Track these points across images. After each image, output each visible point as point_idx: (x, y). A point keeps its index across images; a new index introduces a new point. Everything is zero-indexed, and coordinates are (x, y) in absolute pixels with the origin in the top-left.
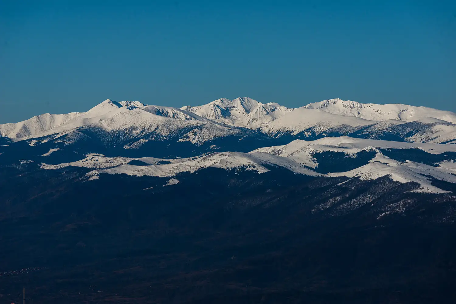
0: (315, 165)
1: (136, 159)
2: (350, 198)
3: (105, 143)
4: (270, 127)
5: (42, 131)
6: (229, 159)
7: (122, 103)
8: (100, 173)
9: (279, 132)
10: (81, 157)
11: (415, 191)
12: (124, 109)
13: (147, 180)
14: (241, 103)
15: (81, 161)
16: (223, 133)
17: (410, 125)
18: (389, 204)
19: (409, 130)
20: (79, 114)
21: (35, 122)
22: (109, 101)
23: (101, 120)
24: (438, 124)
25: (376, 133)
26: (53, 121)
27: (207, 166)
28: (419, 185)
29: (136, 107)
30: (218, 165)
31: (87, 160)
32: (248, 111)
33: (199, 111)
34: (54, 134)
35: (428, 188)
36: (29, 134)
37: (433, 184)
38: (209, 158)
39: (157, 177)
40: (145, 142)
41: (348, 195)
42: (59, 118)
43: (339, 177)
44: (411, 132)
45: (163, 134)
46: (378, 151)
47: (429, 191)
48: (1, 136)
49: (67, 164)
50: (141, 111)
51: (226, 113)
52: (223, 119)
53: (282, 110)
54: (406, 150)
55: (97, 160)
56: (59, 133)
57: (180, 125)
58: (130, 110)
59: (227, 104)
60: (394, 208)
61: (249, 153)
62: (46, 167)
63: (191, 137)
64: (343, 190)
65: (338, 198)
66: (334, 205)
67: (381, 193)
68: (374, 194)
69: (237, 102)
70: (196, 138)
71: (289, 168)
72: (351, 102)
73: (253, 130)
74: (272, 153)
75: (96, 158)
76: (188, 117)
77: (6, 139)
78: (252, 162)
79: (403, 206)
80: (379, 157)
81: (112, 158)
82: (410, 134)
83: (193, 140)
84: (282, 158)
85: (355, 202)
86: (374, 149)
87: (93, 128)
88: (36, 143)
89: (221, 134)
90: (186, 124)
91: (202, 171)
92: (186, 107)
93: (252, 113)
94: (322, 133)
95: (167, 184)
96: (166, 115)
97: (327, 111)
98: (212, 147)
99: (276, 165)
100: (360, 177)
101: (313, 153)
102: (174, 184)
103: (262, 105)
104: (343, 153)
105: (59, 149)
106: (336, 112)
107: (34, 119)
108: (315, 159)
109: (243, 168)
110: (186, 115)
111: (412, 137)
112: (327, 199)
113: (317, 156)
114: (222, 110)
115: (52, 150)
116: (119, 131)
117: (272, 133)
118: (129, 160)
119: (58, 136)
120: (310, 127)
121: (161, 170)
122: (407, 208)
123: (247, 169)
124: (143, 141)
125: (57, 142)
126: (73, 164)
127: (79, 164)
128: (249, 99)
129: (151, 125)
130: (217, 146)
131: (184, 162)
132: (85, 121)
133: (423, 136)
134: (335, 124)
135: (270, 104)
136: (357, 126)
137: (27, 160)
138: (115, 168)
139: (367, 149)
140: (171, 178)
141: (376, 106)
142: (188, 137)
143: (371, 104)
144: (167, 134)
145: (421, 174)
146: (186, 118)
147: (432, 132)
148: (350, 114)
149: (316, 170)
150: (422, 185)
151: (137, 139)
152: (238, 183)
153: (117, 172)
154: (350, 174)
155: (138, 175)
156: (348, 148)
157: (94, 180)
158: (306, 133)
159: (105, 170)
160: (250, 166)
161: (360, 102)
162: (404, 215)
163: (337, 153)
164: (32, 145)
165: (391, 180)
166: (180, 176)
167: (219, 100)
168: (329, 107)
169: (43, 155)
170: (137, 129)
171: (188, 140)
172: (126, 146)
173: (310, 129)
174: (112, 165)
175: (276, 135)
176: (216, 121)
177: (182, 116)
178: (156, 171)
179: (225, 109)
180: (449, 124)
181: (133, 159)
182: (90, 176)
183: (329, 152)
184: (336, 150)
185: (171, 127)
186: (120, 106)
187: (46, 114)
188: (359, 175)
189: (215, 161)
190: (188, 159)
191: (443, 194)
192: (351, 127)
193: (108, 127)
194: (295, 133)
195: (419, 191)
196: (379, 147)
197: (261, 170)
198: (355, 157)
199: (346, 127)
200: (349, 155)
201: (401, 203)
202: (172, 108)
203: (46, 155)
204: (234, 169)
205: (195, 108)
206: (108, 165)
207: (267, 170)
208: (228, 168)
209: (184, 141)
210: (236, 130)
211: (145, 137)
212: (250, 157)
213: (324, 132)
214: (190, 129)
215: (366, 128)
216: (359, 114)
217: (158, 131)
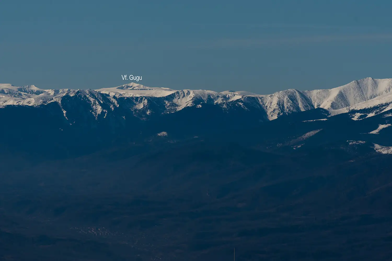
5: (363, 99)
21: (353, 88)
26: (375, 88)
36: (347, 105)
42: (384, 84)
62: (383, 151)
77: (321, 110)
88: (361, 117)
105: (390, 125)
107: (352, 84)
115: (381, 127)
125: (387, 116)
137: (357, 140)
164: (355, 119)
169: (371, 133)
187: (367, 78)
203: (374, 132)
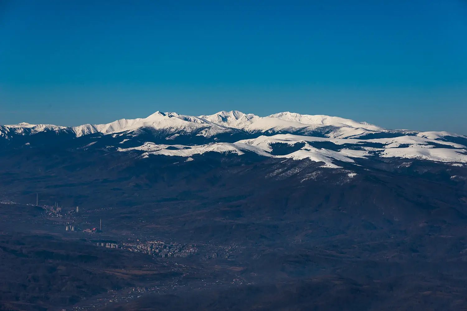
0: (270, 150)
1: (171, 146)
2: (287, 170)
3: (155, 136)
4: (249, 128)
5: (120, 129)
6: (222, 147)
7: (166, 113)
8: (149, 154)
9: (254, 131)
10: (141, 144)
11: (322, 166)
12: (167, 117)
13: (176, 158)
14: (234, 114)
15: (141, 147)
16: (222, 131)
17: (327, 127)
18: (307, 174)
19: (327, 130)
20: (141, 119)
21: (117, 124)
22: (159, 112)
23: (153, 123)
24: (344, 126)
25: (309, 131)
26: (127, 123)
27: (210, 150)
28: (325, 163)
29: (173, 116)
30: (216, 150)
31: (144, 146)
32: (237, 119)
33: (209, 118)
34: (126, 131)
35: (330, 165)
36: (114, 130)
37: (332, 163)
38: (211, 146)
39: (182, 156)
40: (178, 136)
41: (286, 168)
42: (130, 121)
43: (281, 158)
44: (329, 131)
45: (188, 132)
46: (306, 143)
47: (330, 167)
48: (98, 131)
49: (133, 148)
50: (176, 118)
51: (225, 119)
52: (223, 122)
53: (256, 118)
54: (323, 142)
55: (150, 146)
56: (129, 130)
57: (198, 126)
58: (170, 117)
59: (225, 114)
60: (310, 176)
61: (234, 143)
62: (120, 150)
63: (203, 133)
64: (283, 165)
65: (280, 170)
66: (278, 174)
67: (304, 167)
68: (300, 167)
69: (231, 113)
70: (207, 134)
71: (256, 152)
72: (295, 114)
73: (239, 130)
74: (248, 143)
75: (149, 145)
76: (202, 121)
77: (100, 133)
78: (235, 149)
79: (315, 175)
80: (307, 146)
81: (158, 145)
82: (328, 132)
83: (205, 135)
84: (252, 146)
85: (290, 173)
86: (304, 141)
87: (148, 128)
88: (116, 136)
89: (221, 132)
90: (201, 126)
91: (207, 154)
92: (202, 116)
93: (239, 119)
94: (279, 131)
95: (187, 161)
96: (190, 121)
97: (281, 118)
98: (215, 139)
99: (249, 150)
100: (293, 158)
101: (270, 143)
102: (190, 160)
103: (245, 115)
104: (287, 144)
105: (129, 139)
106: (287, 120)
107: (116, 122)
108: (271, 147)
109: (230, 152)
110: (201, 121)
111: (328, 134)
112: (274, 171)
113: (272, 145)
114: (223, 118)
115: (125, 140)
116: (163, 130)
117: (250, 131)
118: (167, 146)
119: (129, 132)
120: (272, 128)
121: (184, 153)
122: (317, 176)
123: (232, 152)
124: (177, 135)
125: (128, 135)
126: (136, 148)
127: (139, 148)
128: (238, 112)
129: (181, 126)
130: (218, 139)
131: (197, 148)
132: (144, 123)
133: (335, 134)
134: (286, 126)
135: (250, 114)
136: (298, 127)
137: (110, 146)
138: (158, 151)
139: (300, 141)
140: (189, 157)
141: (309, 116)
142: (202, 133)
143: (307, 115)
144: (190, 131)
145: (327, 157)
146: (201, 122)
147: (340, 131)
148: (294, 121)
149: (271, 153)
150: (327, 163)
151: (173, 134)
152: (227, 160)
153: (159, 154)
154: (288, 156)
155: (171, 155)
156: (290, 141)
157: (146, 158)
158: (269, 131)
159: (152, 152)
160: (234, 151)
161: (300, 114)
162: (316, 180)
163: (283, 144)
164: (114, 137)
165: (310, 160)
166: (194, 156)
167: (221, 112)
168: (283, 117)
170: (173, 128)
171: (202, 135)
172: (167, 138)
173: (271, 129)
174: (158, 149)
175: (253, 132)
176: (219, 124)
177: (199, 121)
178: (181, 153)
179: (224, 117)
180: (349, 127)
181: (170, 146)
182: (144, 156)
183: (279, 143)
184: (283, 142)
185: (192, 127)
186: (165, 115)
187: (123, 119)
188: (293, 157)
189: (214, 148)
190: (201, 146)
191: (338, 168)
192: (295, 128)
193: (157, 127)
194: (263, 131)
195: (325, 167)
196: (307, 140)
197: (240, 153)
198: (293, 146)
199: (292, 128)
200: (290, 145)
201: (314, 173)
202: (193, 116)
203: (121, 143)
204: (225, 152)
205: (207, 116)
206: (156, 149)
207: (243, 153)
208: (221, 152)
209: (200, 135)
210: (229, 129)
211: (178, 133)
212: (234, 145)
213: (280, 131)
214: (203, 128)
215: (303, 128)
216: (300, 120)
217: (185, 130)
